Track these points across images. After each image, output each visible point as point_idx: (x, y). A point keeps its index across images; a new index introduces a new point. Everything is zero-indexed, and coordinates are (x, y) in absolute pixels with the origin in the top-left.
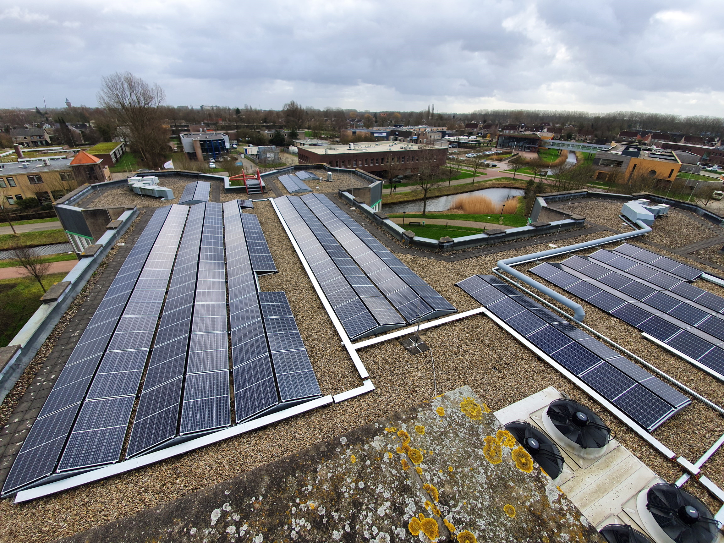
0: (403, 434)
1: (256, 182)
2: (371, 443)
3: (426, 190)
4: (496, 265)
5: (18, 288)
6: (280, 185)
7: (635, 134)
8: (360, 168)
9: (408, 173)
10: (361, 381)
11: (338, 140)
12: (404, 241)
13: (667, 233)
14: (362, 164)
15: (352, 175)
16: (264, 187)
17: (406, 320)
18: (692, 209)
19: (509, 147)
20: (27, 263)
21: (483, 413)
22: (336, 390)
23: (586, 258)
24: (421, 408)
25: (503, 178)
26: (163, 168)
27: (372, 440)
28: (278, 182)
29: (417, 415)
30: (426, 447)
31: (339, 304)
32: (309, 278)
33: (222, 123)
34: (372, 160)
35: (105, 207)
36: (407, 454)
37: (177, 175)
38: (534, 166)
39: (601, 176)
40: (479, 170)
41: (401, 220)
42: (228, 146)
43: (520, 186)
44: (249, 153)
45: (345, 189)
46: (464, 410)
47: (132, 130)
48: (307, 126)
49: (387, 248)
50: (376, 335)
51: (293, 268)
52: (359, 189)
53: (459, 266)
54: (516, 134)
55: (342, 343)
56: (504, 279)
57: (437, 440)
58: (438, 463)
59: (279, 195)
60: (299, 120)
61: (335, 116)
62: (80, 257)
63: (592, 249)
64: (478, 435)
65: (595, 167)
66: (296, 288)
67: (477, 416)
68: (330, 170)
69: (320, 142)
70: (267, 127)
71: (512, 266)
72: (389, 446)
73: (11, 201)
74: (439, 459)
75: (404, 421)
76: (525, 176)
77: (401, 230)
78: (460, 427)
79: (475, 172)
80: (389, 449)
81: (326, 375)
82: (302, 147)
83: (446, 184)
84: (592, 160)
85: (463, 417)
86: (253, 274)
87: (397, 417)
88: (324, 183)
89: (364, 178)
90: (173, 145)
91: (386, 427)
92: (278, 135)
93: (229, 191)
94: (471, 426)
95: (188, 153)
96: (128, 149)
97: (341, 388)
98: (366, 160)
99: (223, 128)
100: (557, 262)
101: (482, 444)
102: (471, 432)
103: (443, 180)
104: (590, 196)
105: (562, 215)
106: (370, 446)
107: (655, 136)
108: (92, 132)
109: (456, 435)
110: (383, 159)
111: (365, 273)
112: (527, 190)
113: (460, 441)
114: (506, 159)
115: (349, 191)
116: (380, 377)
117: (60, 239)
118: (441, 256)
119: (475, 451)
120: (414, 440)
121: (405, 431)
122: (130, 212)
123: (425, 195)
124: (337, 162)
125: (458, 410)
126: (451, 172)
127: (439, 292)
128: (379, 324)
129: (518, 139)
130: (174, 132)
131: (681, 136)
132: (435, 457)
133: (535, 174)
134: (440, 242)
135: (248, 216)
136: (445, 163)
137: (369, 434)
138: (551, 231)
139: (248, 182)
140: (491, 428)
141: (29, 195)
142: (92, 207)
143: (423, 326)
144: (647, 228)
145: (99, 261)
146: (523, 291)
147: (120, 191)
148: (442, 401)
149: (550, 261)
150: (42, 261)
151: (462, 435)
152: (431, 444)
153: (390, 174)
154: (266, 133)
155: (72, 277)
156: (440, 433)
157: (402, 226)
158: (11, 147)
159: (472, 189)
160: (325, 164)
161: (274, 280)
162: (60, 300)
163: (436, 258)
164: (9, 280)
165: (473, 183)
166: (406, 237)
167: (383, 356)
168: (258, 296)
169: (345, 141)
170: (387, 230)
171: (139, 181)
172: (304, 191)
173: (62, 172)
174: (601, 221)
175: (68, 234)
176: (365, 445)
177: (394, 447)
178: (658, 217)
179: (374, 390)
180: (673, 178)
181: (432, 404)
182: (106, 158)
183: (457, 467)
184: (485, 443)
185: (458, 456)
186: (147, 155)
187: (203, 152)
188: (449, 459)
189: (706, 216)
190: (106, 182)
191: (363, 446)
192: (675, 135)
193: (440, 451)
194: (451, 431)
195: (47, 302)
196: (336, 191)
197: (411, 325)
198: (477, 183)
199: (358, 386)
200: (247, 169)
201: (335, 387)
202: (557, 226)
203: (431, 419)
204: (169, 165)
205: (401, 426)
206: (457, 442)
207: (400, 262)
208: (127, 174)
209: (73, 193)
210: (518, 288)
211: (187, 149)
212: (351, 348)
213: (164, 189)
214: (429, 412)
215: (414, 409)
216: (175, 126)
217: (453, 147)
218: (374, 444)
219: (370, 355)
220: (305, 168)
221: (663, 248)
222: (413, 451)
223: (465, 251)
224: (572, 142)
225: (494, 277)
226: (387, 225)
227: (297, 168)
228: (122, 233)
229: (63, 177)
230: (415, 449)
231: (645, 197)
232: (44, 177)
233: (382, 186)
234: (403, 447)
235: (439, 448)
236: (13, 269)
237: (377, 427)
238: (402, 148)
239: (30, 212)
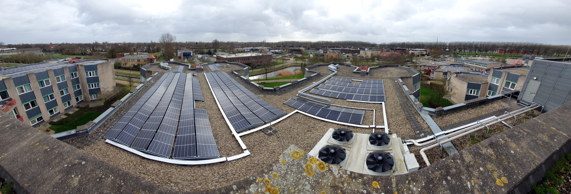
0: (266, 181)
1: (200, 67)
2: (249, 189)
3: (266, 70)
4: (297, 93)
5: (126, 87)
6: (208, 68)
7: (324, 47)
8: (240, 62)
9: (259, 64)
10: (242, 151)
11: (232, 52)
12: (259, 89)
13: (341, 72)
14: (241, 61)
15: (237, 65)
16: (202, 69)
17: (264, 122)
18: (343, 64)
19: (293, 53)
20: (130, 81)
21: (302, 155)
22: (228, 155)
23: (324, 84)
24: (274, 163)
25: (293, 63)
26: (170, 61)
27: (250, 188)
28: (208, 67)
29: (273, 168)
30: (279, 184)
31: (231, 116)
32: (217, 105)
33: (191, 47)
34: (244, 60)
35: (152, 70)
36: (270, 192)
37: (174, 63)
38: (302, 58)
39: (320, 60)
40: (284, 61)
41: (257, 82)
42: (192, 55)
43: (299, 65)
44: (199, 57)
45: (234, 70)
46: (293, 157)
47: (165, 49)
48: (220, 48)
49: (252, 93)
50: (250, 130)
51: (210, 100)
52: (240, 70)
53: (284, 96)
54: (294, 49)
55: (232, 133)
56: (302, 97)
57: (284, 178)
58: (286, 191)
59: (208, 72)
60: (217, 46)
61: (231, 44)
62: (141, 83)
63: (325, 81)
64: (302, 166)
65: (318, 57)
66: (211, 108)
67: (300, 157)
68: (228, 63)
69: (225, 53)
70: (206, 48)
71: (303, 92)
72: (260, 189)
73: (132, 65)
74: (286, 188)
75: (266, 173)
76: (300, 62)
77: (258, 85)
78: (292, 166)
79: (283, 62)
80: (260, 191)
81: (223, 147)
82: (218, 55)
83: (273, 67)
84: (316, 55)
85: (293, 161)
86: (193, 101)
87: (263, 172)
88: (226, 68)
89: (242, 66)
90: (175, 54)
91: (257, 178)
92: (210, 51)
93: (190, 69)
94: (298, 163)
95: (179, 57)
96: (162, 55)
97: (231, 154)
98: (242, 60)
99: (191, 49)
100: (317, 87)
101: (304, 170)
102: (298, 167)
103: (272, 66)
104: (319, 65)
105: (314, 72)
106: (249, 191)
107: (329, 47)
108: (155, 49)
109: (292, 171)
110: (249, 59)
111: (243, 103)
112: (302, 66)
113: (294, 173)
114: (292, 57)
115: (236, 71)
116: (253, 148)
117: (138, 77)
118: (276, 93)
119: (302, 175)
120: (273, 183)
121: (267, 179)
122: (158, 73)
123: (266, 71)
124: (231, 61)
125: (290, 158)
126: (274, 63)
127: (277, 108)
128: (251, 125)
129: (295, 50)
130: (176, 50)
131: (335, 46)
132: (284, 188)
133: (303, 61)
134: (274, 88)
135: (195, 79)
136: (271, 60)
137: (248, 183)
138: (312, 78)
139: (197, 67)
140: (306, 159)
141: (136, 64)
142: (149, 70)
143: (273, 123)
144: (336, 72)
145: (145, 85)
146: (310, 100)
147: (157, 66)
148: (283, 156)
149: (315, 88)
150: (133, 82)
151: (294, 170)
152: (282, 181)
153: (252, 65)
154: (206, 51)
155: (138, 88)
156: (285, 173)
157: (258, 84)
158: (136, 52)
159: (283, 68)
160: (226, 61)
161: (202, 104)
162: (133, 93)
163: (274, 95)
164: (125, 84)
165: (283, 66)
166: (260, 88)
167: (254, 139)
168: (194, 110)
169: (234, 53)
170: (252, 85)
171: (163, 64)
172: (218, 71)
173: (145, 59)
174: (324, 72)
175: (141, 76)
176: (246, 191)
177: (262, 190)
178: (337, 68)
179: (250, 155)
180: (337, 58)
181: (279, 160)
182: (156, 57)
183: (295, 188)
184: (305, 169)
185: (294, 182)
186: (167, 57)
187: (183, 56)
188: (290, 186)
189: (346, 65)
190: (154, 63)
191: (245, 191)
192: (333, 46)
193: (286, 183)
194: (289, 170)
195: (131, 92)
196: (231, 71)
197: (267, 123)
198: (284, 66)
199: (241, 153)
200: (197, 62)
201: (228, 154)
202: (313, 76)
203: (280, 168)
204: (172, 60)
205: (265, 177)
206: (292, 175)
207: (259, 98)
208: (160, 62)
209: (145, 65)
210: (308, 99)
211: (179, 55)
212: (237, 136)
213: (169, 67)
214: (278, 164)
215: (271, 165)
216: (177, 48)
217: (274, 54)
218: (251, 190)
219: (247, 138)
220: (219, 63)
221: (341, 76)
222: (273, 189)
223: (285, 90)
224: (310, 50)
225: (298, 98)
226: (252, 84)
227: (216, 63)
228: (154, 78)
229: (144, 61)
230: (274, 188)
231: (333, 63)
232: (141, 60)
233: (249, 69)
234: (267, 189)
235: (285, 182)
236: (127, 82)
237: (252, 179)
238: (256, 55)
239: (135, 69)
